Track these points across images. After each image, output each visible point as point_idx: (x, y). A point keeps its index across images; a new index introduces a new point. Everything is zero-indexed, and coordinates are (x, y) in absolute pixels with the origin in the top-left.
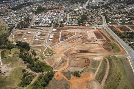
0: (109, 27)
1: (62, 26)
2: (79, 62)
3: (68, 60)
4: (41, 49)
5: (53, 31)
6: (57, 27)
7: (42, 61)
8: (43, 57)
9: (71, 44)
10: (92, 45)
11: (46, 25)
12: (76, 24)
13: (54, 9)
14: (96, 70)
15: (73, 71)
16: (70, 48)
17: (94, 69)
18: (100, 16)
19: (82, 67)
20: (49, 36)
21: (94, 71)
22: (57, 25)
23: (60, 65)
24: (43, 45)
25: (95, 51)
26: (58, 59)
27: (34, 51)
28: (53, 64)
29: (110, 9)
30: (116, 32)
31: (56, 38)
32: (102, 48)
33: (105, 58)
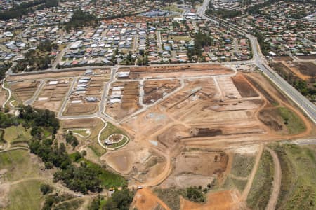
0: (271, 65)
1: (144, 64)
2: (198, 161)
3: (167, 155)
4: (92, 128)
5: (120, 78)
6: (131, 66)
7: (95, 160)
8: (96, 149)
9: (171, 112)
10: (230, 113)
11: (99, 60)
12: (183, 57)
13: (119, 16)
14: (247, 181)
15: (184, 186)
16: (170, 125)
17: (240, 178)
18: (244, 37)
19: (209, 175)
20: (111, 90)
21: (242, 185)
22: (130, 60)
23: (147, 171)
24: (95, 116)
25: (239, 131)
26: (140, 154)
27: (71, 133)
28: (126, 169)
29: (268, 17)
30: (289, 78)
31: (129, 97)
32: (258, 123)
33: (267, 148)
